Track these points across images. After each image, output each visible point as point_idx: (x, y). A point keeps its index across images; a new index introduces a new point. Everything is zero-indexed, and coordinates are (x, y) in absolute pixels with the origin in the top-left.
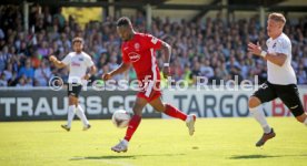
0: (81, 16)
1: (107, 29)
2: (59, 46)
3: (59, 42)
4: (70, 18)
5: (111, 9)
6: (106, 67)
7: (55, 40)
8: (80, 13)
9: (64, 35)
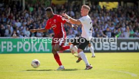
0: (108, 6)
1: (120, 12)
2: (98, 20)
3: (99, 18)
4: (103, 7)
5: (122, 3)
6: (119, 29)
7: (96, 17)
8: (108, 4)
9: (101, 15)
